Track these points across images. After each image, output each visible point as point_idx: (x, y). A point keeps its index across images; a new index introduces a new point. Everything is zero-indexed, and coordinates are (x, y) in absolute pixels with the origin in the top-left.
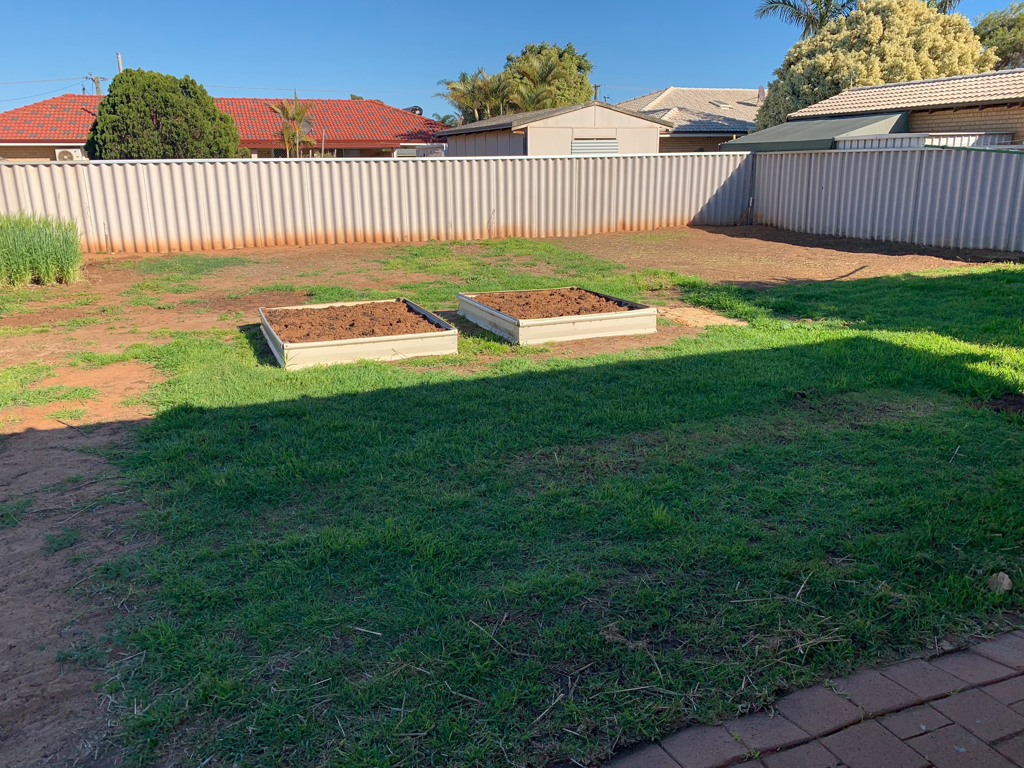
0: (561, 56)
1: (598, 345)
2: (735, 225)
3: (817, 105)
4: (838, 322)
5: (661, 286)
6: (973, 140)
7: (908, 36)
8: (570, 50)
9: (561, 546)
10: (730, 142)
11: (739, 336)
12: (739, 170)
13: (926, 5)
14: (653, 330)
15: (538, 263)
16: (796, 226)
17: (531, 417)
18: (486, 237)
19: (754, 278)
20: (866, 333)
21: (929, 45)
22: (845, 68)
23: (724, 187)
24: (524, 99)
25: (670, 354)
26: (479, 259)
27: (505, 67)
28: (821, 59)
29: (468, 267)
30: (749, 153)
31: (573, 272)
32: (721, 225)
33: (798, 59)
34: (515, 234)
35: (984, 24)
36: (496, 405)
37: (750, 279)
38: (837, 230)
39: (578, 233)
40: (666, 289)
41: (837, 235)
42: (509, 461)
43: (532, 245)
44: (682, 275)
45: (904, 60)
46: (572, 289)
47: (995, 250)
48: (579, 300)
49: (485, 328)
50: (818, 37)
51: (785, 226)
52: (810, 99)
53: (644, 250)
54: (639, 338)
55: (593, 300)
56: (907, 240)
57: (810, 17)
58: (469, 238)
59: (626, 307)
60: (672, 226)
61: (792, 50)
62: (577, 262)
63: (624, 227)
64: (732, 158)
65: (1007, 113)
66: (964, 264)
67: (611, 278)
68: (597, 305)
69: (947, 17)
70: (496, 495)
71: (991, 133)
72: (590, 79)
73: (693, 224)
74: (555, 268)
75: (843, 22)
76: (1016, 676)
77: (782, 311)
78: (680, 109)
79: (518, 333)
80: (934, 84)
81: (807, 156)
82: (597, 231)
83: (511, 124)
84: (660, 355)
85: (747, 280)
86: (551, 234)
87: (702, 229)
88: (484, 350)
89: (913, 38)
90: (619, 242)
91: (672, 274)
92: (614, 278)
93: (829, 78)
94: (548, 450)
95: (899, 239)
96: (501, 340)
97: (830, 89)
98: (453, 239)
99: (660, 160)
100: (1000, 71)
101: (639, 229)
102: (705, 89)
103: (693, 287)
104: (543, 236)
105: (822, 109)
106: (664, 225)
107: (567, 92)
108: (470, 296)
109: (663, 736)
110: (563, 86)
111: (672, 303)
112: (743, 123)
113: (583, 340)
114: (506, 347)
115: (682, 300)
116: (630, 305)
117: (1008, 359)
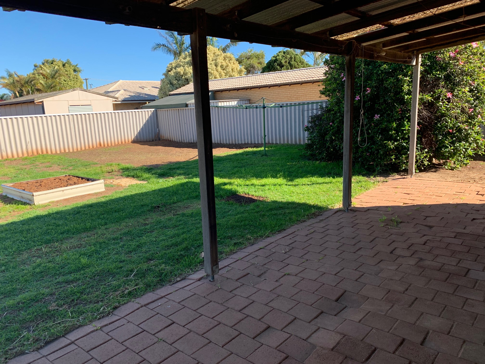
0: (64, 65)
1: (76, 199)
2: (153, 141)
3: (180, 89)
4: (182, 177)
5: (113, 170)
6: (236, 102)
7: (212, 61)
8: (68, 62)
9: (38, 283)
10: (146, 105)
11: (141, 187)
12: (150, 117)
13: (218, 50)
14: (103, 190)
15: (53, 166)
16: (178, 140)
17: (33, 235)
18: (26, 155)
19: (155, 163)
20: (190, 180)
21: (220, 64)
22: (189, 73)
23: (145, 125)
24: (44, 86)
25: (107, 199)
26: (20, 167)
27: (33, 70)
28: (179, 70)
29: (12, 171)
30: (154, 109)
31: (70, 168)
32: (147, 141)
33: (171, 69)
34: (42, 152)
35: (241, 57)
36: (16, 233)
37: (153, 164)
38: (194, 140)
39: (77, 149)
40: (115, 171)
41: (194, 142)
42: (19, 255)
43: (51, 157)
44: (124, 165)
45: (212, 70)
46: (66, 176)
47: (248, 144)
48: (68, 181)
49: (17, 199)
50: (179, 60)
51: (173, 140)
52: (178, 86)
53: (109, 155)
54: (96, 194)
55: (75, 179)
56: (219, 142)
57: (175, 52)
58: (16, 156)
59: (91, 181)
60: (124, 143)
61: (169, 65)
62: (73, 164)
63: (100, 145)
64: (147, 112)
65: (258, 91)
66: (236, 150)
67: (89, 169)
68: (76, 182)
69: (225, 54)
70: (9, 270)
71: (241, 99)
72: (81, 76)
73: (134, 142)
74: (62, 167)
75: (187, 54)
76: (195, 282)
77: (162, 175)
78: (125, 90)
79: (34, 199)
80: (222, 81)
81: (177, 110)
82: (87, 148)
83: (34, 99)
84: (103, 200)
85: (152, 164)
86: (63, 151)
87: (137, 143)
88: (15, 210)
89: (214, 62)
90: (97, 152)
91: (118, 165)
92: (91, 169)
93: (183, 77)
94: (40, 247)
95: (216, 142)
96: (25, 204)
97: (185, 82)
98: (6, 158)
99: (113, 114)
100: (264, 73)
101: (108, 145)
102: (137, 81)
103: (127, 169)
104: (58, 152)
105: (182, 90)
106: (120, 143)
107: (70, 82)
108: (9, 185)
109: (66, 334)
110: (67, 79)
111: (117, 177)
112: (154, 96)
113: (69, 198)
114: (28, 207)
115: (122, 175)
116: (92, 180)
117: (236, 183)
